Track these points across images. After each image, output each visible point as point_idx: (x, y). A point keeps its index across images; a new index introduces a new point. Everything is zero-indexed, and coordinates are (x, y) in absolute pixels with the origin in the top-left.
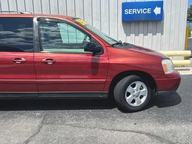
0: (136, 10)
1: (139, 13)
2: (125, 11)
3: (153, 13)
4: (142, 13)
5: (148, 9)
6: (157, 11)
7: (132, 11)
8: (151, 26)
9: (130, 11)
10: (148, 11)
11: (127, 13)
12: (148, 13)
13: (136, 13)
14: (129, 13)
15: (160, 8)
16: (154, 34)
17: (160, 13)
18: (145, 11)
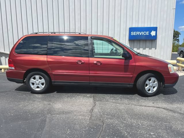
0: (139, 33)
1: (141, 34)
2: (131, 33)
3: (150, 35)
4: (142, 34)
5: (147, 32)
6: (153, 33)
7: (136, 33)
8: (148, 44)
9: (134, 33)
10: (147, 33)
11: (132, 34)
12: (147, 34)
13: (139, 34)
14: (134, 35)
15: (155, 32)
16: (150, 49)
17: (155, 35)
18: (145, 33)
